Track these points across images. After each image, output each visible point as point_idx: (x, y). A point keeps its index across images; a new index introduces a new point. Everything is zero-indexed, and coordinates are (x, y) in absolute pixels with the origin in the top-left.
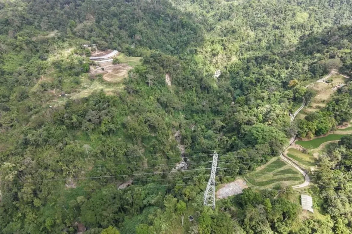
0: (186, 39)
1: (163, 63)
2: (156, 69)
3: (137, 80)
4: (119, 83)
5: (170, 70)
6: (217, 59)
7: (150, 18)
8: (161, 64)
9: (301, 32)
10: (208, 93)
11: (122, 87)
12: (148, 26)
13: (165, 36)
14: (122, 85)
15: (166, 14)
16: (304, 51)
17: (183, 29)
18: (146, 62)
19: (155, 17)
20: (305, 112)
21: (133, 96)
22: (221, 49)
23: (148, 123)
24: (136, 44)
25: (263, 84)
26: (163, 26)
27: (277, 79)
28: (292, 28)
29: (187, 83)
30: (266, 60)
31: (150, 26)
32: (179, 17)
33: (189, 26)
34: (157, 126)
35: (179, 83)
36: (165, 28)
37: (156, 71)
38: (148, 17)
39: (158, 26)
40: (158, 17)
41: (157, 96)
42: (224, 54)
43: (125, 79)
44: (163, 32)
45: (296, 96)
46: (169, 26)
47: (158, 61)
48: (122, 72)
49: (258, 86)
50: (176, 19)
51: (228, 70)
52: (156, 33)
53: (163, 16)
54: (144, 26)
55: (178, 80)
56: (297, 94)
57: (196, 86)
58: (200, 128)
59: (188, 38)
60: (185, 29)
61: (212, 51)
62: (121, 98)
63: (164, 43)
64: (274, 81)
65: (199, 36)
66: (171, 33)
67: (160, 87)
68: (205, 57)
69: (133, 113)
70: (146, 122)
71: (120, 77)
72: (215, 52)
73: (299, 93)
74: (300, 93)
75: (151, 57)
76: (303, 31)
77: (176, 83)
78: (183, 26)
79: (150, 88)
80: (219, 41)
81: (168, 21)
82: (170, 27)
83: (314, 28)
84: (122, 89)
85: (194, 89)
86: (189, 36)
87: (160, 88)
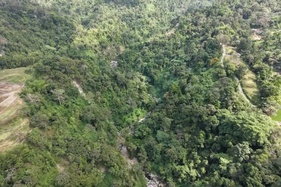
0: (65, 36)
1: (65, 69)
2: (59, 79)
3: (42, 103)
4: (15, 119)
5: (77, 74)
6: (107, 51)
7: (9, 16)
8: (63, 70)
9: (156, 19)
10: (126, 88)
11: (24, 122)
12: (10, 26)
13: (38, 36)
14: (21, 119)
15: (29, 10)
16: (182, 33)
17: (56, 25)
18: (39, 73)
19: (14, 14)
20: (247, 86)
21: (49, 130)
22: (108, 41)
23: (93, 161)
24: (5, 50)
25: (165, 66)
26: (31, 24)
27: (177, 59)
28: (149, 16)
29: (103, 85)
30: (156, 44)
31: (12, 25)
32: (47, 13)
33: (63, 22)
34: (108, 159)
35: (93, 87)
36: (34, 26)
37: (60, 80)
38: (4, 14)
39: (24, 24)
40: (21, 15)
41: (78, 113)
42: (112, 45)
43: (24, 109)
44: (33, 31)
45: (229, 73)
46: (38, 24)
47: (58, 67)
48: (7, 97)
49: (161, 68)
50: (45, 15)
51: (124, 60)
52: (25, 33)
53: (25, 12)
54: (5, 26)
55: (91, 84)
56: (229, 70)
57: (112, 85)
58: (145, 132)
59: (67, 35)
60: (59, 25)
61: (100, 45)
62: (30, 142)
63: (41, 44)
64: (176, 62)
65: (78, 31)
66: (44, 31)
67: (74, 99)
68: (96, 51)
69: (65, 156)
70: (89, 161)
71: (9, 108)
72: (104, 45)
73: (230, 69)
74: (232, 69)
75: (45, 64)
76: (157, 18)
77: (90, 88)
78: (55, 22)
79: (63, 105)
80: (104, 33)
81: (35, 18)
82: (41, 25)
83: (163, 16)
84: (25, 128)
85: (112, 89)
86: (67, 33)
87: (74, 101)
